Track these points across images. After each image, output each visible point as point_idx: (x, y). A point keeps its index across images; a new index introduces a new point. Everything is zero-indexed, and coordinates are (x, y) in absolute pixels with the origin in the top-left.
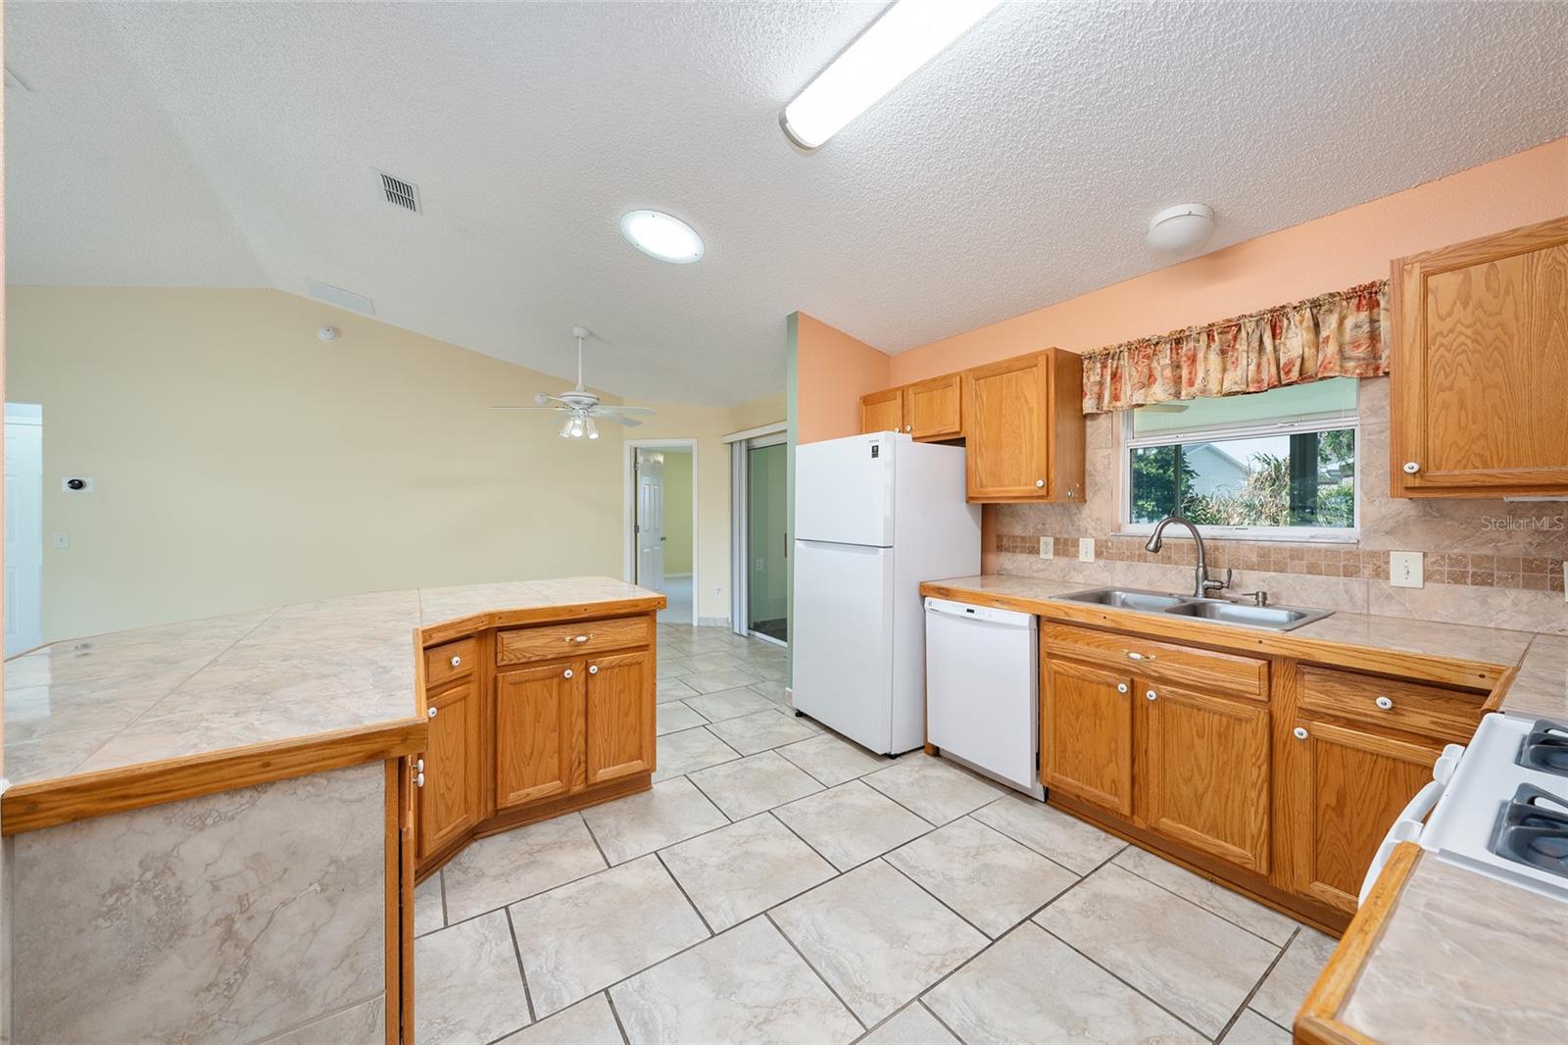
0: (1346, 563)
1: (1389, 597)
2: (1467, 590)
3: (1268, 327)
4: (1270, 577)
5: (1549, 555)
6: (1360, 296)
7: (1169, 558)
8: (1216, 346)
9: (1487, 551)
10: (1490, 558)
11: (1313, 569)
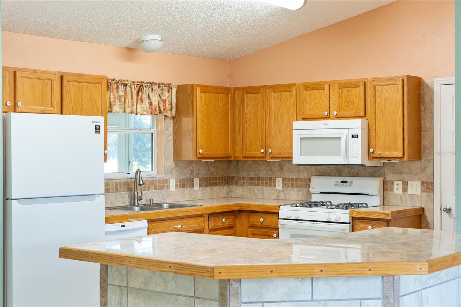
0: (162, 184)
1: (170, 195)
2: (182, 189)
3: (150, 89)
4: (146, 193)
5: (192, 177)
6: (168, 87)
7: (118, 189)
8: (136, 92)
9: (184, 177)
10: (184, 179)
11: (156, 188)
